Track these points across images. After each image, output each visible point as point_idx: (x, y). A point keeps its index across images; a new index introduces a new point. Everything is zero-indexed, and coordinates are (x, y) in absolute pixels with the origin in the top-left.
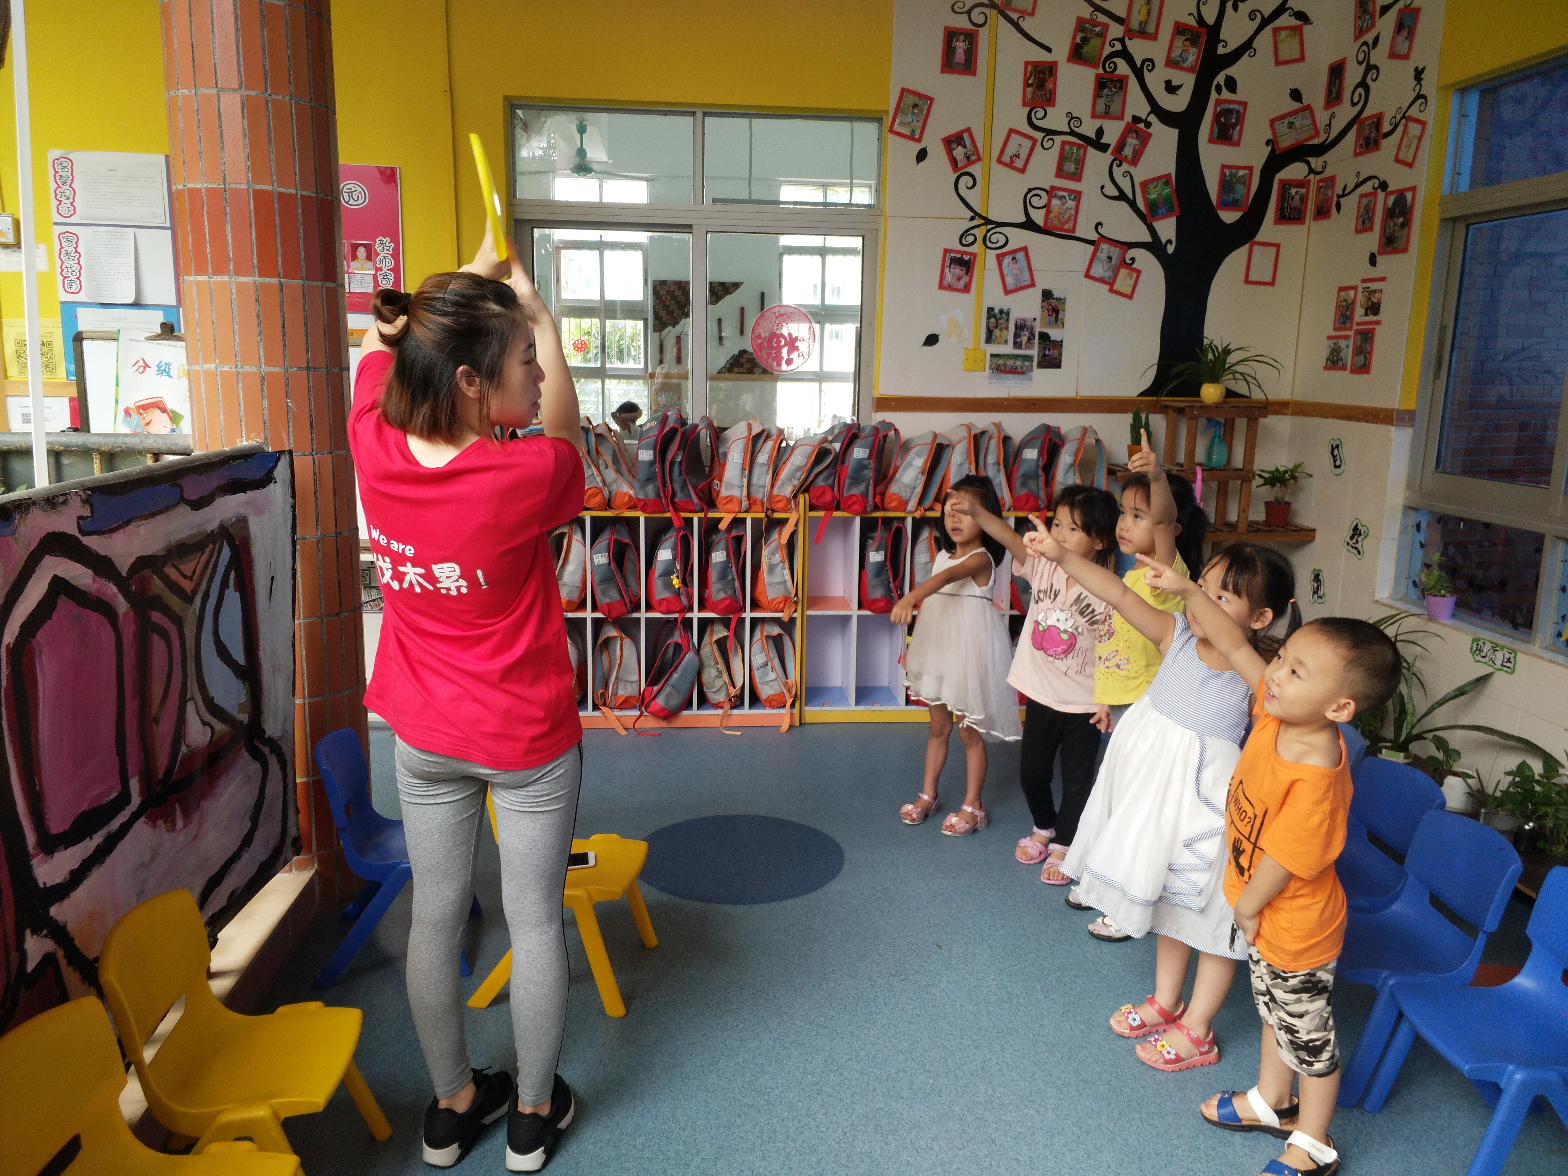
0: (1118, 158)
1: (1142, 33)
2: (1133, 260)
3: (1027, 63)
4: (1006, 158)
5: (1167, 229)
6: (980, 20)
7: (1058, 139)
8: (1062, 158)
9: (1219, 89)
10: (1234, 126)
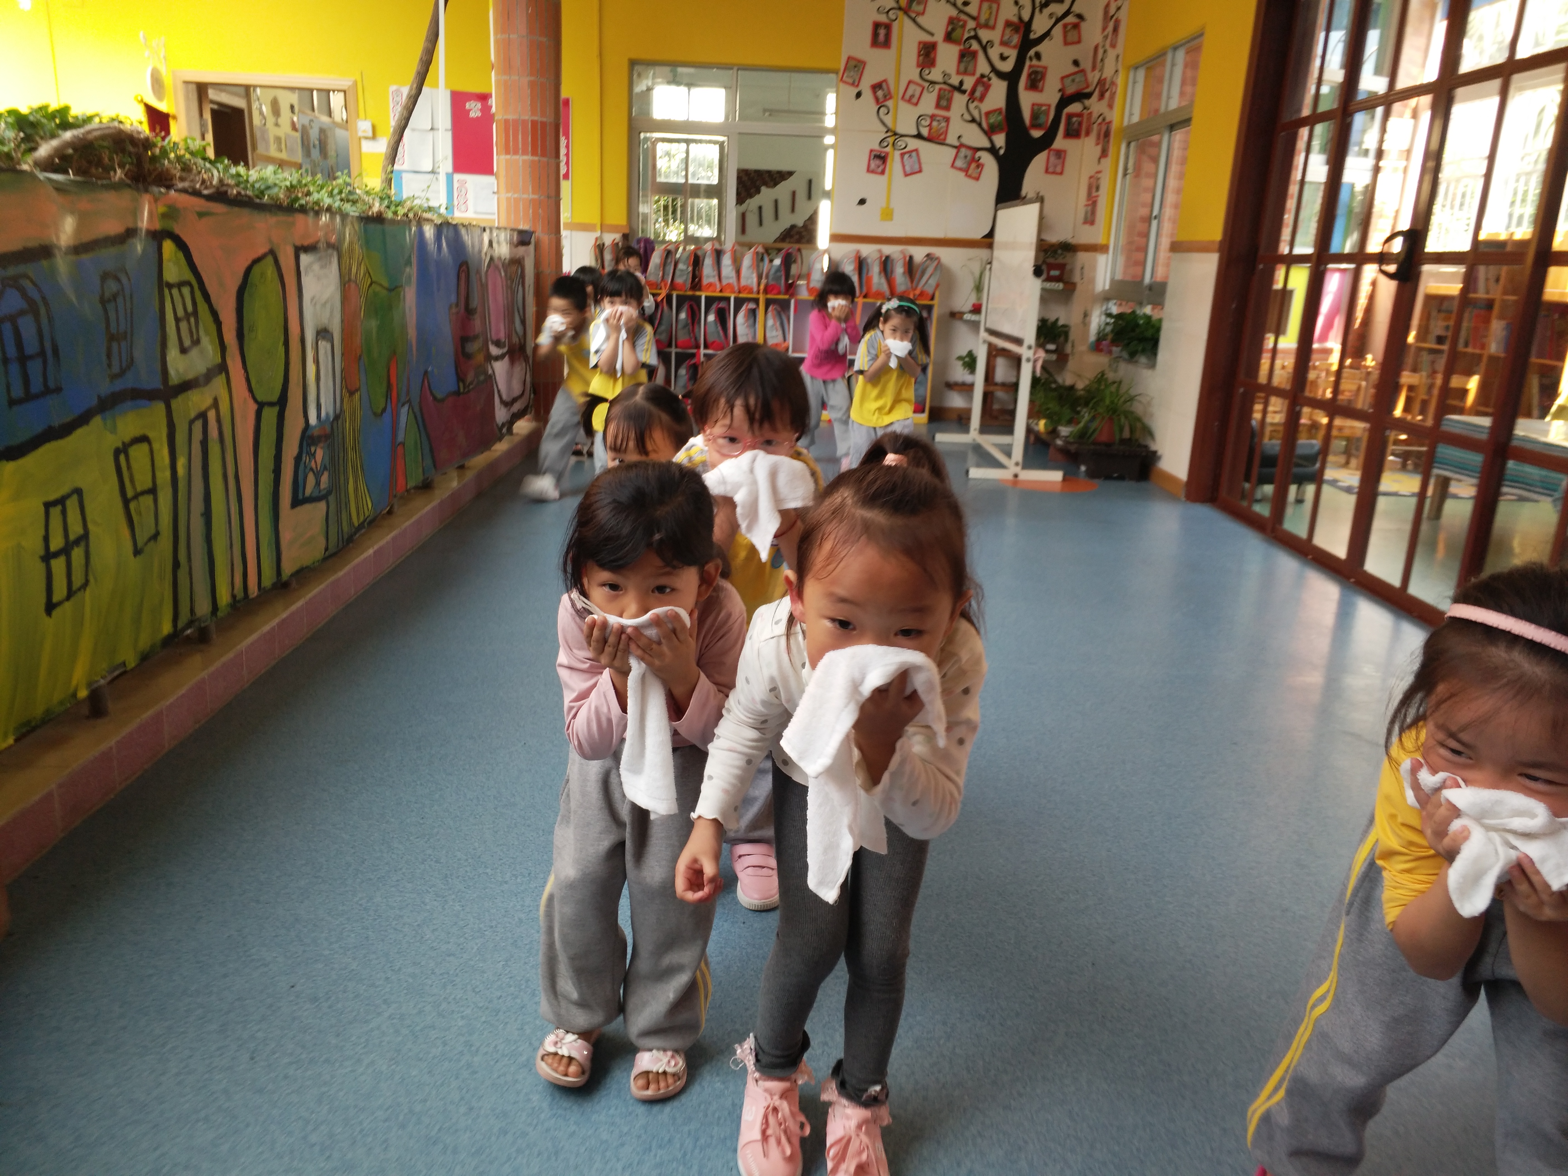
0: (972, 98)
1: (986, 26)
2: (980, 158)
3: (920, 43)
4: (907, 96)
5: (1000, 140)
6: (894, 17)
7: (937, 87)
8: (939, 98)
9: (1031, 59)
10: (1040, 80)
